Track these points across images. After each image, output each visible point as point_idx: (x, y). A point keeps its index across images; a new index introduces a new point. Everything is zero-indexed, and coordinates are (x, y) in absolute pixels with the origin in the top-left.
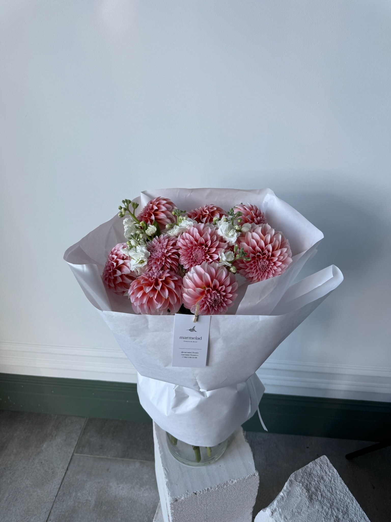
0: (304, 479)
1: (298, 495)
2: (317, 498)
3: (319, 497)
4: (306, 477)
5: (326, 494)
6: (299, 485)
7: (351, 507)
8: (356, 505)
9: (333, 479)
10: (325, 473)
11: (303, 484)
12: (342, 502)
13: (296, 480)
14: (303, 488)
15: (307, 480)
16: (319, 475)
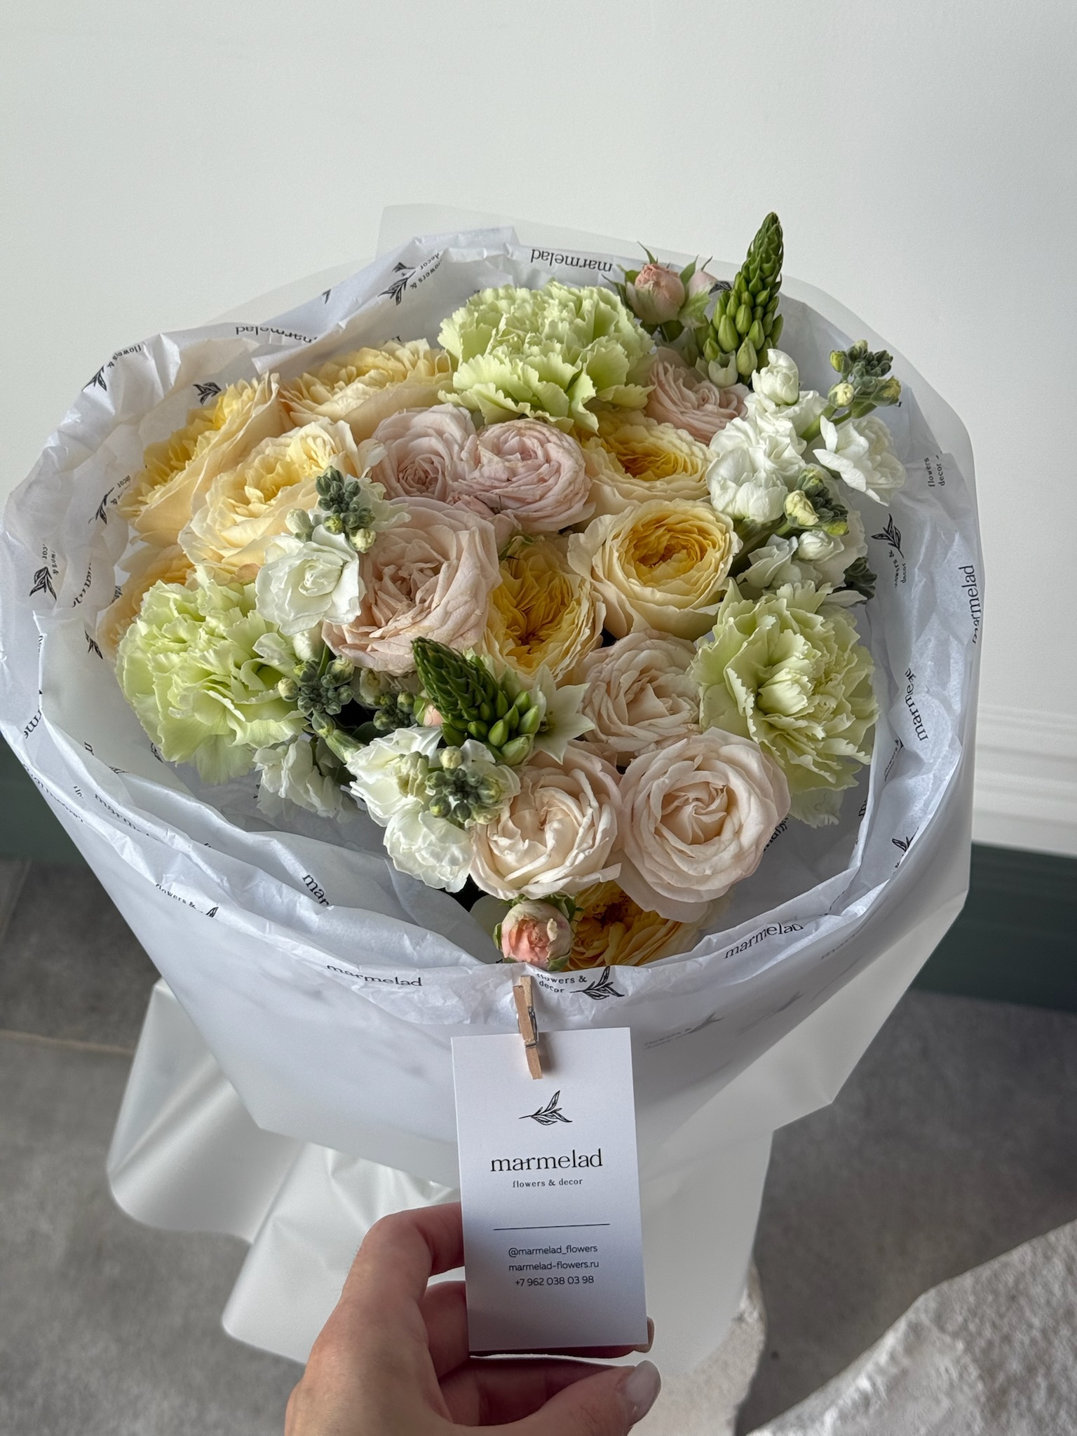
1: (939, 1388)
2: (1024, 1403)
3: (1035, 1398)
4: (988, 1311)
6: (953, 1348)
11: (969, 1348)
13: (940, 1320)
14: (967, 1359)
15: (994, 1325)
16: (1054, 1302)
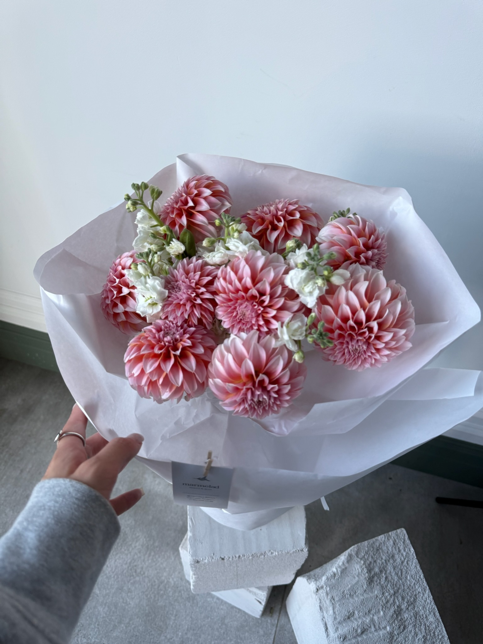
0: (369, 555)
5: (392, 578)
7: (421, 598)
8: (427, 596)
9: (406, 561)
10: (397, 551)
12: (410, 590)
